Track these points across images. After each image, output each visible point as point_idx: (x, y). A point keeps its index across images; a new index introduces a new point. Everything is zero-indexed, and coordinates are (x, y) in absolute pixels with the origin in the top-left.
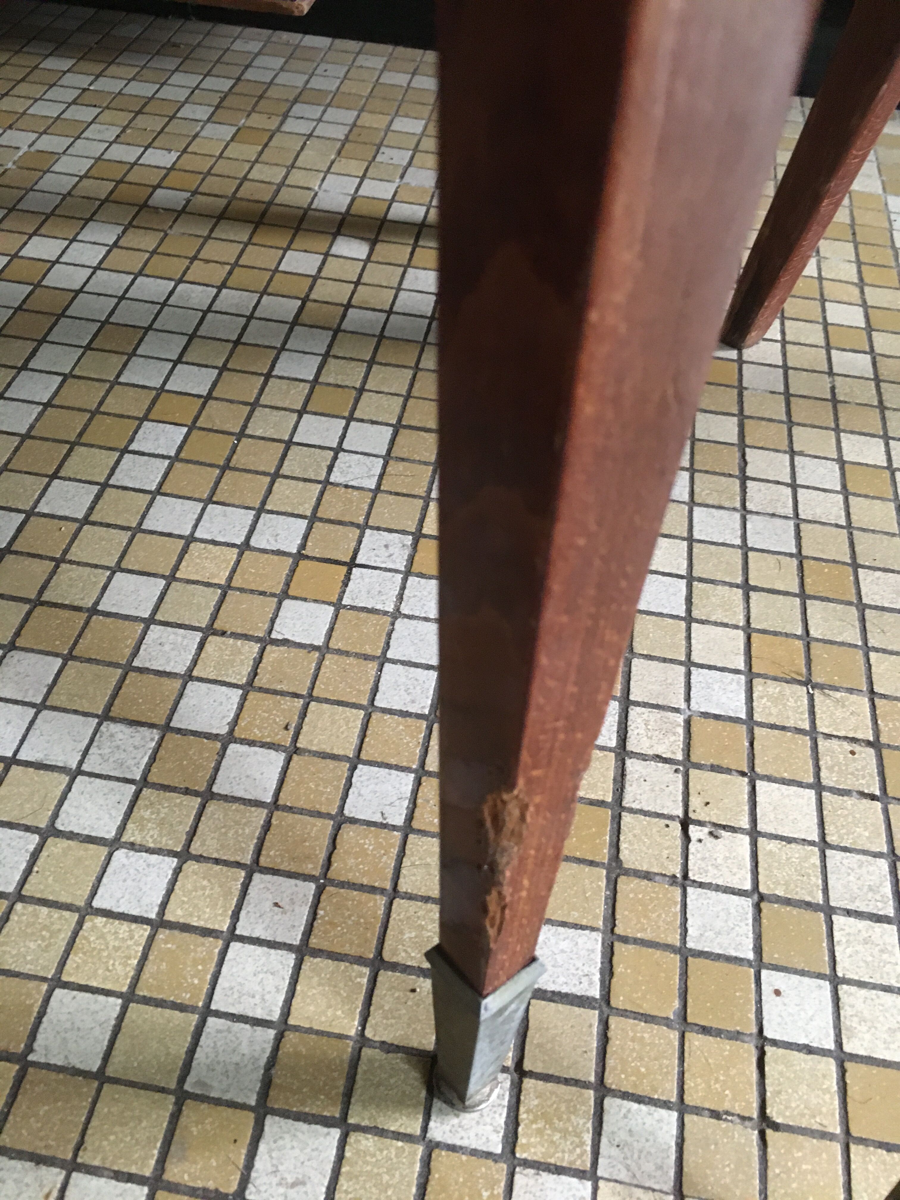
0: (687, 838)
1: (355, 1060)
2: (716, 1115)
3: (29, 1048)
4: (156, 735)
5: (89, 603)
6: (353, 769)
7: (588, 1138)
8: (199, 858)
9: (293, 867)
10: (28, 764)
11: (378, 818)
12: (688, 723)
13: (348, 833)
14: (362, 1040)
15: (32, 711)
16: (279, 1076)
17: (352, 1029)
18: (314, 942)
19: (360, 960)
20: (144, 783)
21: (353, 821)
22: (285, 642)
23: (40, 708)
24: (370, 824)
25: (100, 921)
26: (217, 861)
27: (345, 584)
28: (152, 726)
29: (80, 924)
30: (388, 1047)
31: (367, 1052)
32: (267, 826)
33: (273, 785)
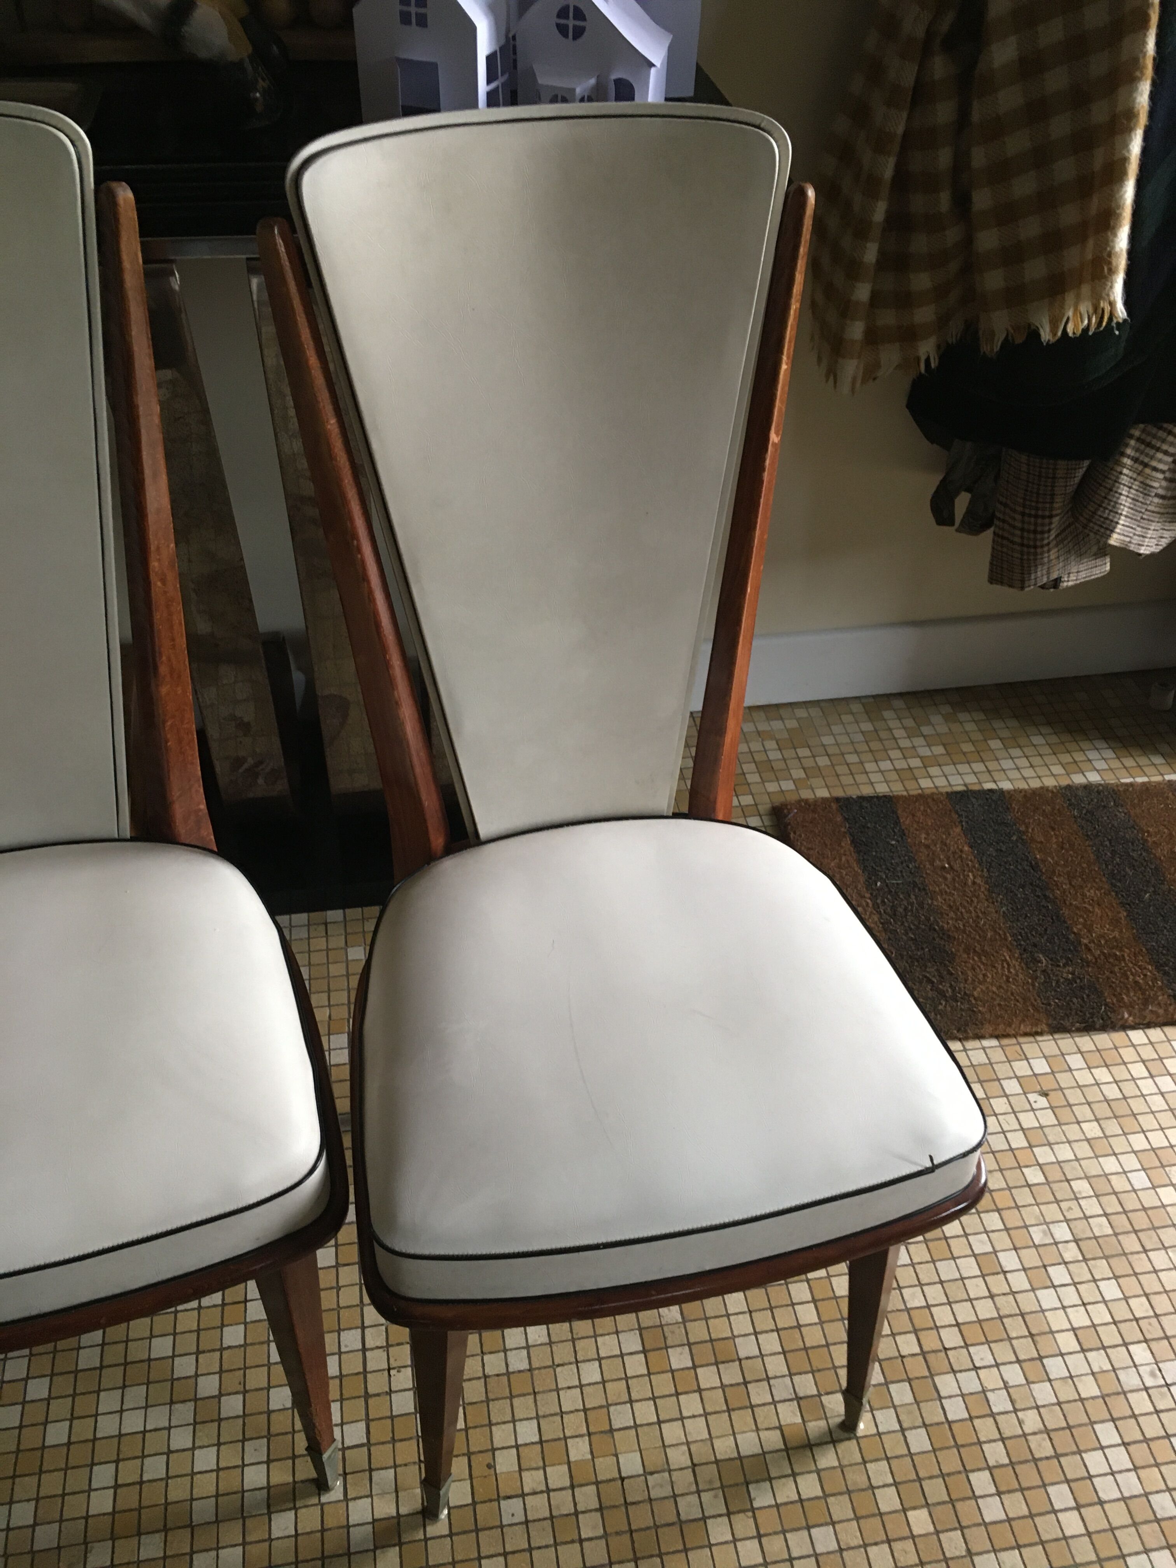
0: (390, 1375)
1: (294, 1489)
2: (406, 1465)
3: (192, 1521)
4: (193, 1403)
5: (146, 1357)
6: (269, 1391)
7: (368, 1485)
8: (225, 1443)
9: (258, 1435)
10: (150, 1431)
11: (282, 1407)
12: (387, 1329)
13: (273, 1416)
14: (294, 1482)
15: (143, 1411)
16: (271, 1502)
17: (291, 1480)
18: (271, 1457)
19: (288, 1458)
20: (195, 1423)
21: (274, 1411)
22: (229, 1347)
23: (146, 1407)
24: (279, 1410)
25: (199, 1476)
26: (231, 1442)
27: (245, 1311)
28: (190, 1400)
29: (192, 1479)
30: (302, 1482)
31: (297, 1485)
32: (244, 1424)
33: (241, 1408)
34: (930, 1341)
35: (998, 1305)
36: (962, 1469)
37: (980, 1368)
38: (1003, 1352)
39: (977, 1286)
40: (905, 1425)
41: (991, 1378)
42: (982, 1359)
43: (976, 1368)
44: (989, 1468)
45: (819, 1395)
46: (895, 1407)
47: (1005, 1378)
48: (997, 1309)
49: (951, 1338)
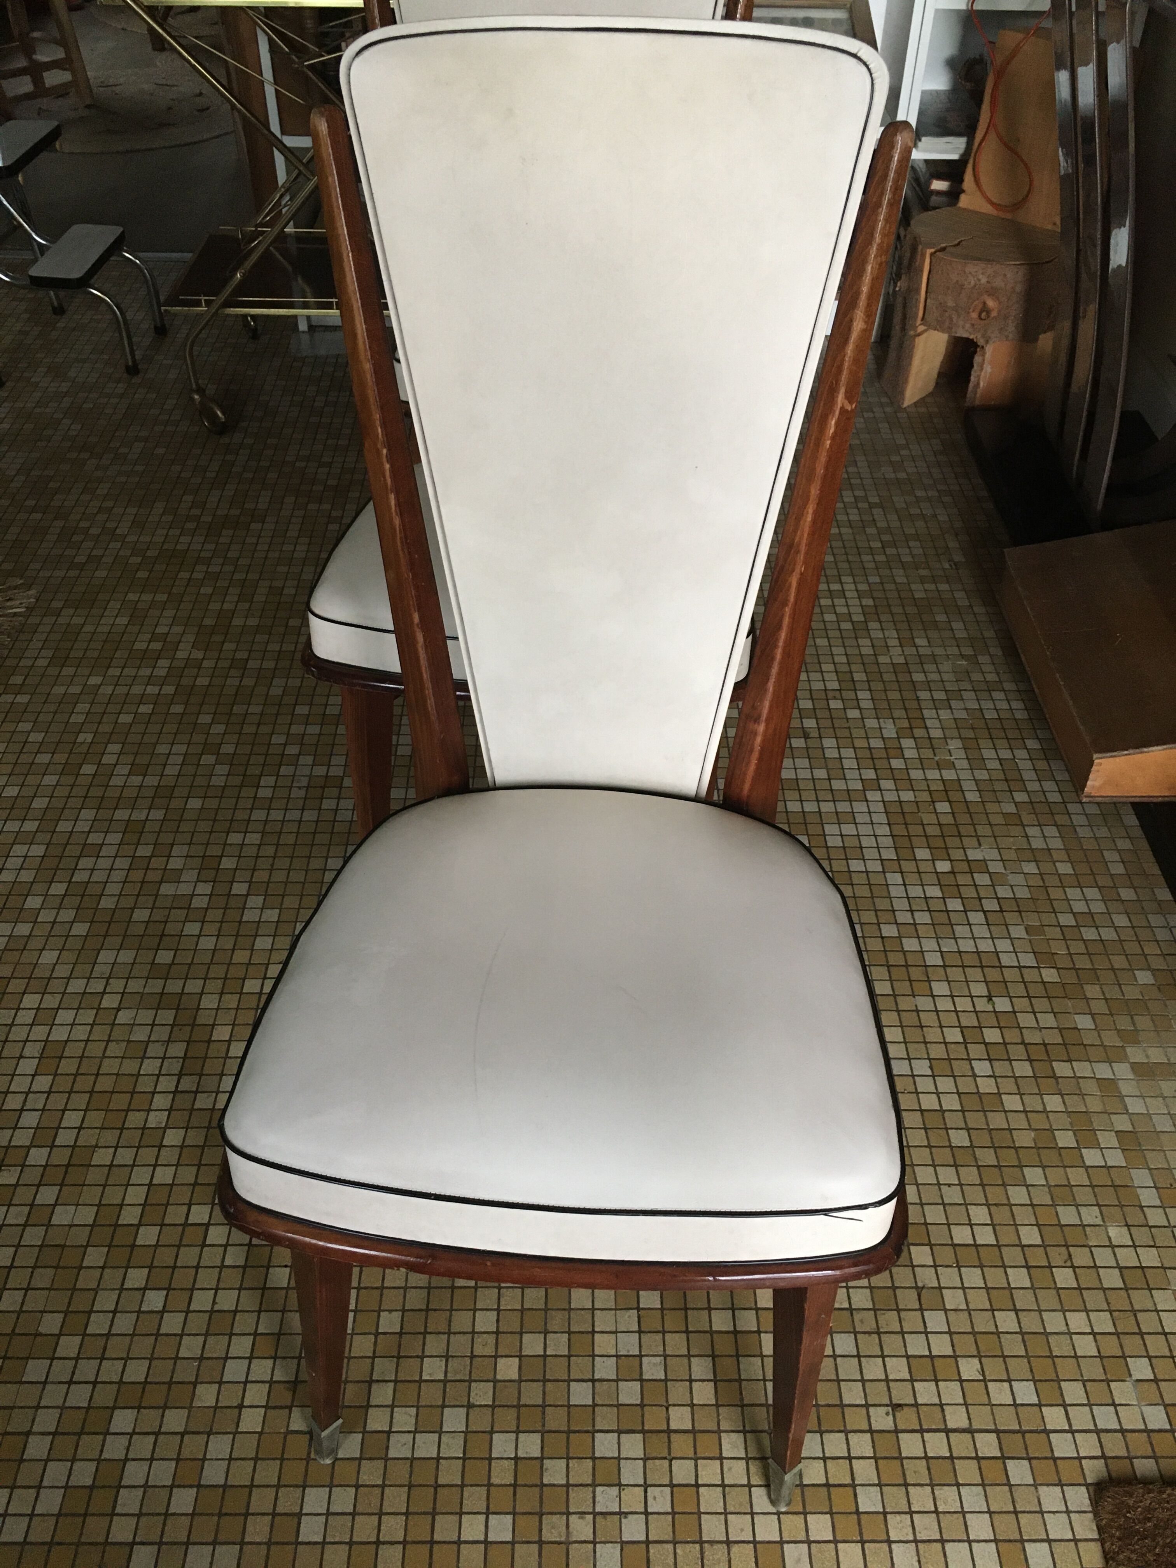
34: (682, 1444)
35: (716, 1546)
36: (546, 1428)
37: (646, 1492)
38: (661, 1529)
39: (742, 1530)
40: (597, 1384)
41: (633, 1499)
42: (655, 1498)
43: (646, 1486)
44: (542, 1459)
45: (638, 1309)
46: (617, 1381)
47: (630, 1516)
48: (712, 1543)
49: (683, 1471)
